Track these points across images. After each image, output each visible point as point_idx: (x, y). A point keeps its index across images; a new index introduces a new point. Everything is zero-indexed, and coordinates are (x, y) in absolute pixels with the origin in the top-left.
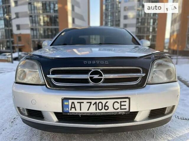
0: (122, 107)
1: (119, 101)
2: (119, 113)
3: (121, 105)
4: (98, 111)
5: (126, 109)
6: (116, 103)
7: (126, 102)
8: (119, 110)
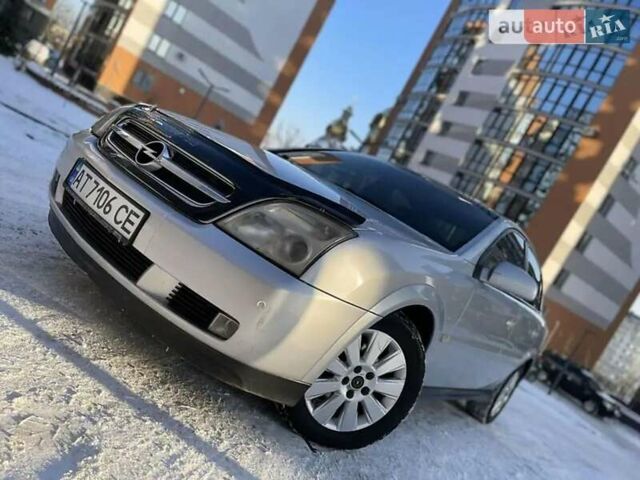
0: (128, 225)
1: (131, 207)
2: (115, 233)
3: (128, 220)
4: (95, 208)
5: (128, 232)
6: (124, 210)
7: (138, 216)
8: (118, 227)
